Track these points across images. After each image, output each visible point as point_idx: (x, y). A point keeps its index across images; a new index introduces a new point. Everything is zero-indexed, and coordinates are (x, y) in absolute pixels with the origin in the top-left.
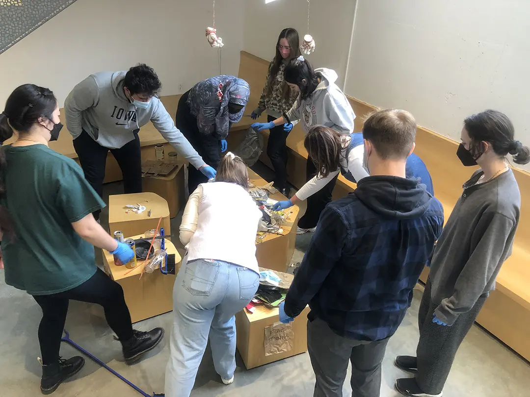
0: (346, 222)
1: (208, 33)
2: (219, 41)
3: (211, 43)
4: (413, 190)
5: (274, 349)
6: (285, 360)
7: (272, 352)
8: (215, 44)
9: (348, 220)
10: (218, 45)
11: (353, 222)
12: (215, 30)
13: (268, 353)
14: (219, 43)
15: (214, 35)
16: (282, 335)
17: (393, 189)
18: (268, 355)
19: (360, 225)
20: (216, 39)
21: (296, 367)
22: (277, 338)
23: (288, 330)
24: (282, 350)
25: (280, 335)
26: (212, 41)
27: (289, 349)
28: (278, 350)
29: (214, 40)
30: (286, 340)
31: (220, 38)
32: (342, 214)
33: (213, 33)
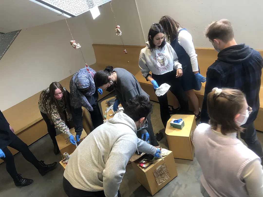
0: (219, 72)
1: (71, 44)
2: (78, 45)
3: (75, 48)
4: (243, 49)
5: (161, 181)
6: (169, 183)
7: (161, 182)
8: (77, 47)
9: (219, 70)
10: (79, 47)
11: (222, 70)
12: (75, 41)
13: (159, 184)
14: (78, 46)
15: (75, 44)
16: (163, 172)
17: (235, 51)
18: (160, 184)
19: (225, 71)
20: (76, 45)
21: (176, 185)
22: (161, 175)
23: (165, 169)
24: (165, 180)
25: (161, 172)
26: (74, 47)
27: (169, 177)
28: (163, 180)
29: (75, 46)
30: (166, 174)
31: (78, 44)
32: (216, 69)
33: (74, 43)
